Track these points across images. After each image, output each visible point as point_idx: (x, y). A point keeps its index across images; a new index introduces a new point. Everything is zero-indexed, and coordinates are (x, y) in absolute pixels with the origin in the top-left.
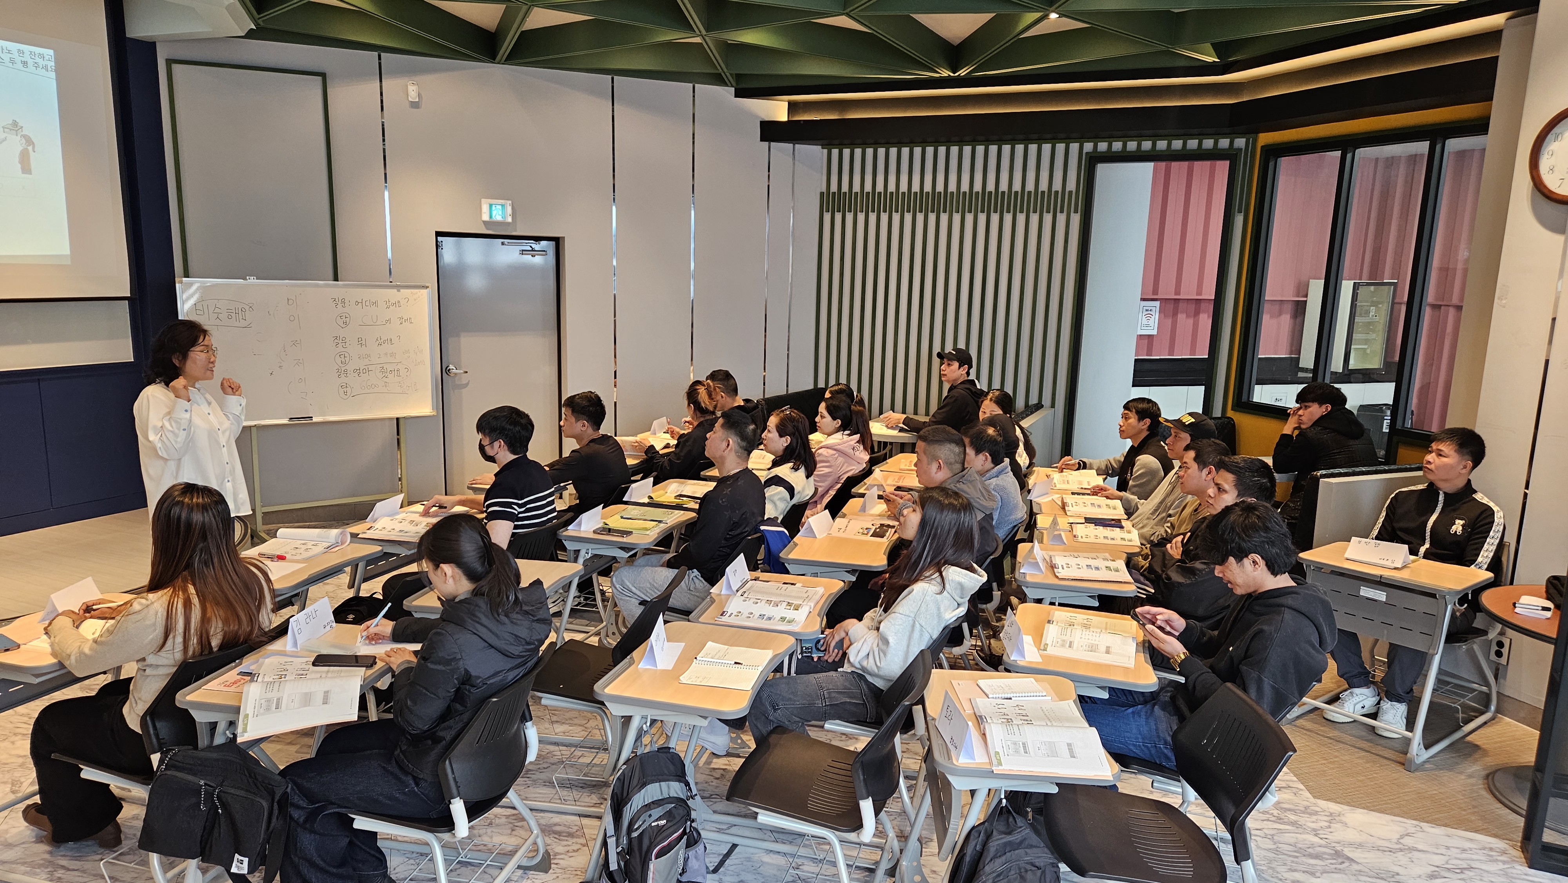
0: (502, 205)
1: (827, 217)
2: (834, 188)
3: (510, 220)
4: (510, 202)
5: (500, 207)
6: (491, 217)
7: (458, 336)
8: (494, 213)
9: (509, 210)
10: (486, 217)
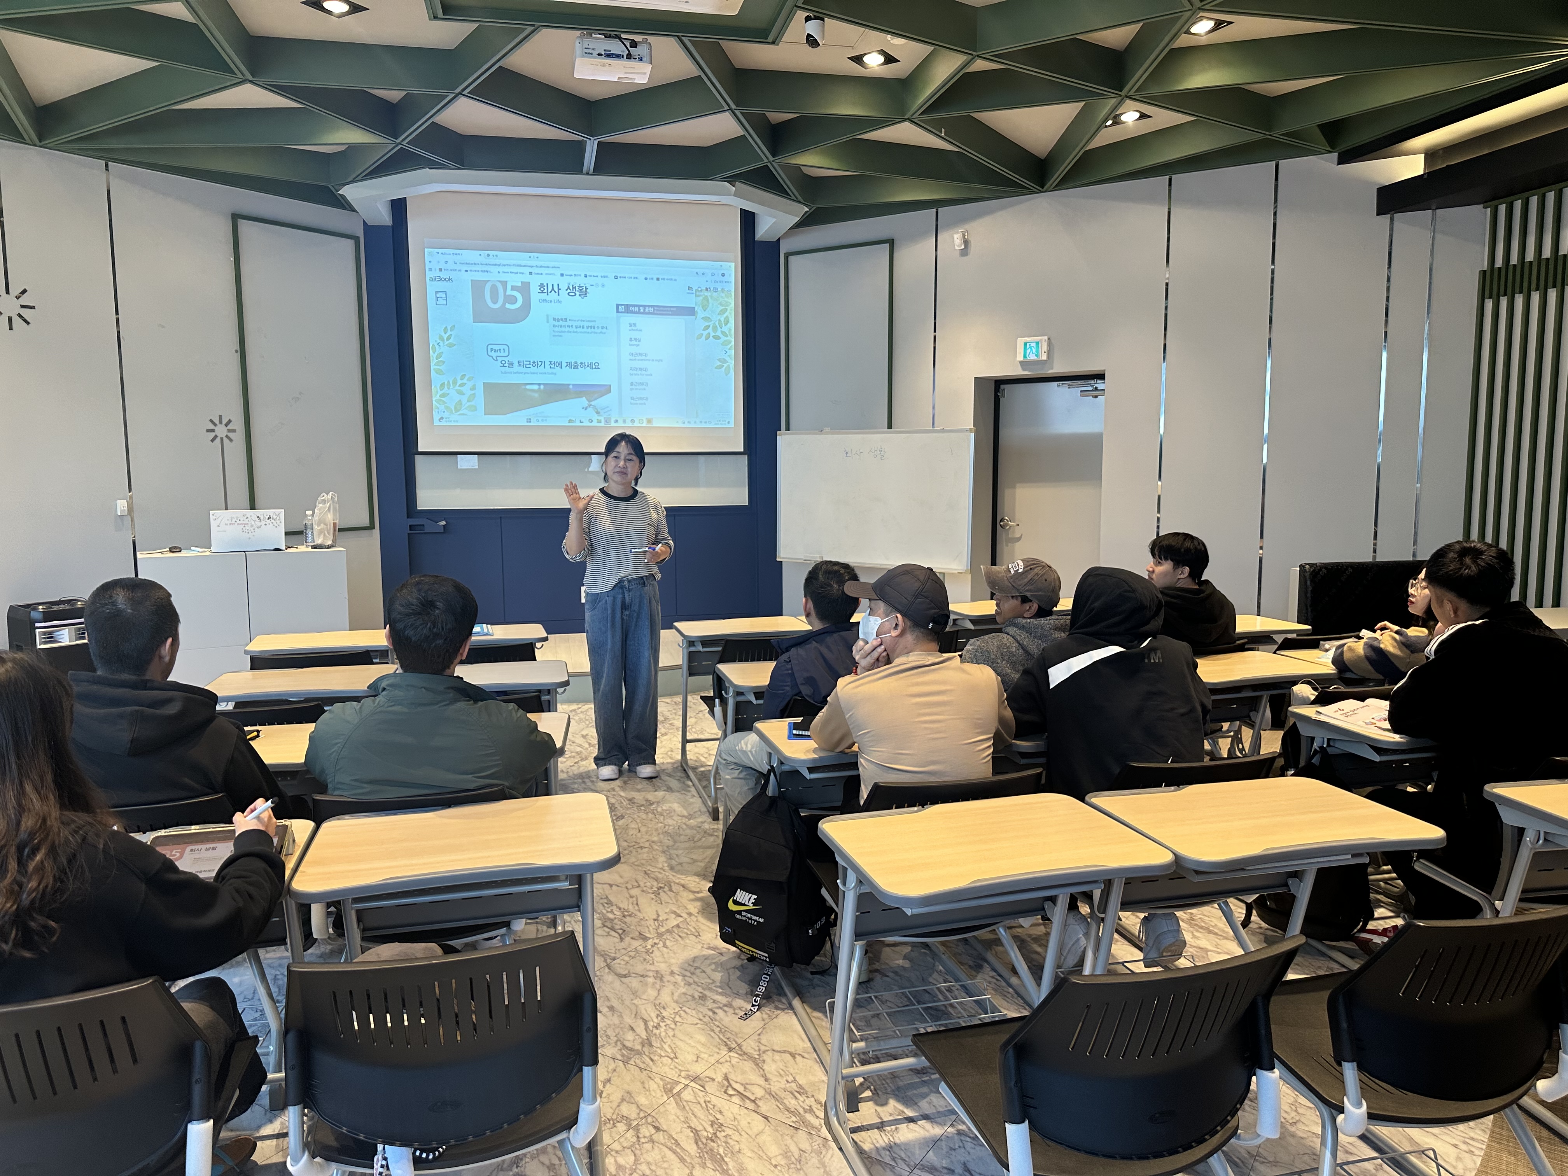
0: (1037, 343)
1: (1489, 304)
2: (1499, 263)
3: (1044, 357)
4: (1046, 338)
5: (1033, 345)
6: (1025, 356)
7: (1014, 487)
8: (1028, 351)
9: (1045, 347)
10: (1020, 358)
